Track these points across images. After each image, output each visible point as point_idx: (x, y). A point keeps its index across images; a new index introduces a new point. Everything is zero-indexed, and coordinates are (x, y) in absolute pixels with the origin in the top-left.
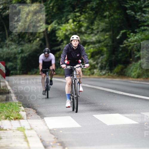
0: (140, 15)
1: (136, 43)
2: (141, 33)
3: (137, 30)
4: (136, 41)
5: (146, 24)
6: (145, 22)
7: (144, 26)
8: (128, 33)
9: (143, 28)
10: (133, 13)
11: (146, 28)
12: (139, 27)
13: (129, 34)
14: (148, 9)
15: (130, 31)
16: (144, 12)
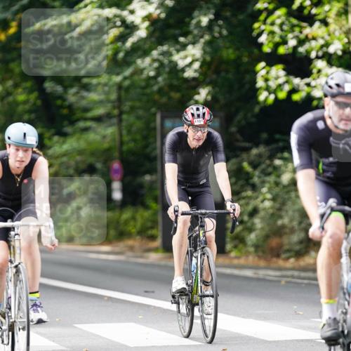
0: (78, 93)
1: (65, 159)
2: (77, 135)
3: (68, 129)
4: (64, 155)
5: (90, 115)
6: (86, 110)
7: (86, 119)
8: (47, 135)
9: (81, 124)
10: (59, 89)
11: (89, 124)
12: (72, 123)
13: (50, 139)
14: (94, 81)
15: (53, 131)
16: (86, 87)
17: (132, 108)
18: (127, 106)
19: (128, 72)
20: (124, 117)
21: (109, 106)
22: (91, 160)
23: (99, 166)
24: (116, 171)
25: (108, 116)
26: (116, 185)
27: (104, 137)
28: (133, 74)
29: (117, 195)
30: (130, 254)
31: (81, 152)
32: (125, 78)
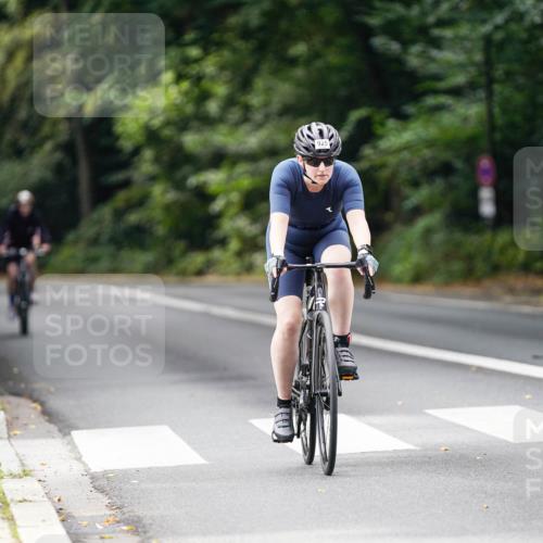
0: (424, 52)
2: (424, 118)
3: (410, 109)
4: (407, 147)
5: (442, 85)
6: (437, 78)
7: (436, 92)
8: (377, 118)
9: (431, 101)
10: (395, 47)
11: (442, 99)
12: (416, 97)
13: (382, 124)
14: (448, 33)
15: (386, 111)
16: (436, 43)
17: (509, 75)
18: (499, 71)
19: (499, 18)
20: (497, 88)
21: (473, 70)
22: (446, 156)
23: (459, 164)
24: (486, 172)
25: (472, 86)
26: (486, 194)
27: (465, 119)
28: (507, 22)
29: (487, 209)
30: (508, 298)
31: (430, 144)
32: (497, 28)
